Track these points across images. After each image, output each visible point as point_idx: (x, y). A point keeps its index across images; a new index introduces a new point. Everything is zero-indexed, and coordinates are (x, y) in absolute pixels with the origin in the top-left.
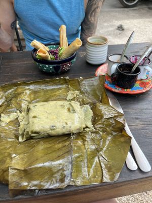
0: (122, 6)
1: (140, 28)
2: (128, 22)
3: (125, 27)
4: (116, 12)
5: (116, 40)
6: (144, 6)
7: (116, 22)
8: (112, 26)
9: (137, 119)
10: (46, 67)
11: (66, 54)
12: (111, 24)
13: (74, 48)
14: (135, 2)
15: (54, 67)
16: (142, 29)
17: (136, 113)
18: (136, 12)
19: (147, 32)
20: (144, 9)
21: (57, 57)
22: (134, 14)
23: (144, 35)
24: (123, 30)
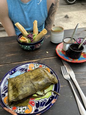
0: (67, 4)
1: (77, 16)
2: (71, 13)
3: (69, 16)
4: (64, 7)
5: (64, 23)
6: (79, 4)
7: (64, 13)
8: (62, 16)
9: (83, 79)
10: (26, 47)
11: (37, 38)
12: (61, 14)
13: (42, 35)
14: (74, 1)
15: (31, 47)
16: (79, 17)
17: (82, 75)
18: (75, 7)
19: (81, 18)
20: (79, 5)
21: (32, 41)
22: (74, 8)
23: (80, 20)
24: (68, 18)
